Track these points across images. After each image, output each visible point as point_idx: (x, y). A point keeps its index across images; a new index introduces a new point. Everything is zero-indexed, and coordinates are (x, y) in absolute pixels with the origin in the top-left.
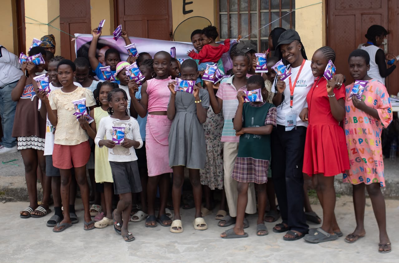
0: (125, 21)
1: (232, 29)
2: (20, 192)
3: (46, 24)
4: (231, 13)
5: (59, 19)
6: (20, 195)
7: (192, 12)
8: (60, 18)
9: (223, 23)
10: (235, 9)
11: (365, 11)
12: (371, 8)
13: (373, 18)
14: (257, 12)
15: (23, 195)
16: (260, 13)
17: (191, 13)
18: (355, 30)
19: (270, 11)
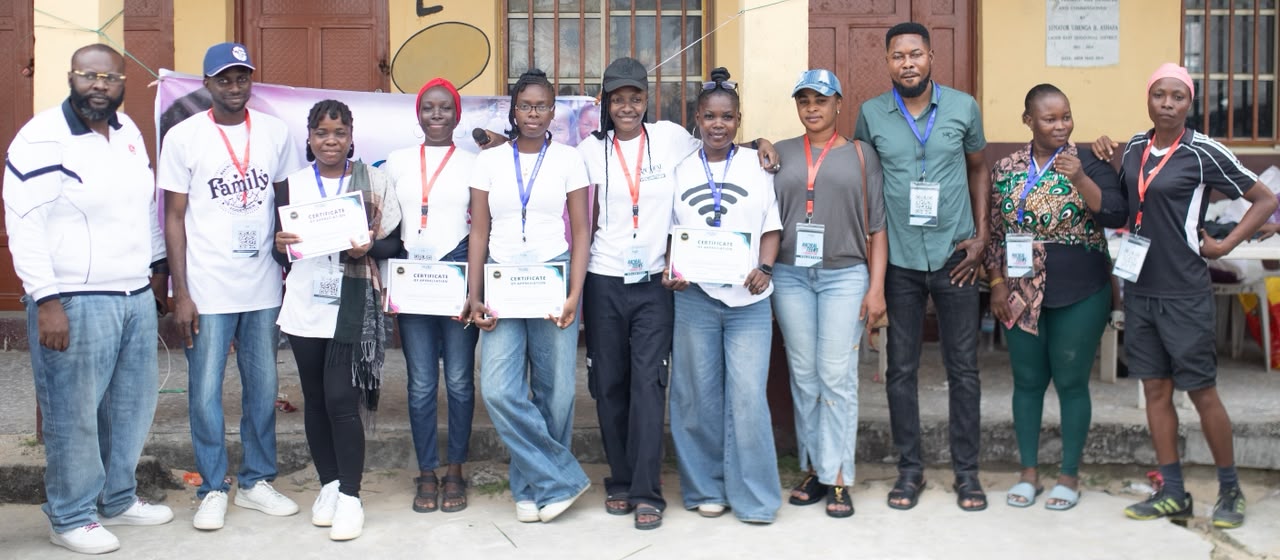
0: (262, 29)
1: (536, 54)
2: (11, 477)
3: (93, 31)
4: (536, 15)
5: (122, 18)
6: (12, 487)
7: (441, 12)
8: (125, 17)
9: (516, 41)
10: (545, 7)
11: (859, 21)
12: (872, 12)
13: (876, 36)
14: (602, 15)
15: (21, 487)
16: (608, 16)
17: (437, 14)
18: (835, 63)
19: (633, 12)
